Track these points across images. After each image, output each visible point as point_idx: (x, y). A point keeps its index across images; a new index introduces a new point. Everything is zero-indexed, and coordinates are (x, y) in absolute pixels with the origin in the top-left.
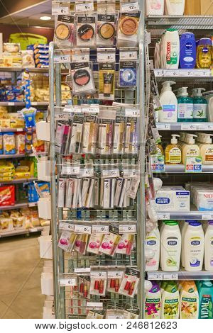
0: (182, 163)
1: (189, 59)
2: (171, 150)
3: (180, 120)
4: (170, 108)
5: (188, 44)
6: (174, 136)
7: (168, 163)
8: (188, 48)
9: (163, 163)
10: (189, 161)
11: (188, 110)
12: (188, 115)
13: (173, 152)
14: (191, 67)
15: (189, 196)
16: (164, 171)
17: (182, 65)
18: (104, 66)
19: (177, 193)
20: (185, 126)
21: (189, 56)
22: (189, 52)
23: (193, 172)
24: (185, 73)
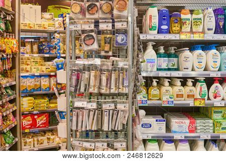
0: (160, 99)
1: (164, 27)
2: (152, 90)
3: (158, 70)
4: (151, 61)
5: (164, 16)
6: (154, 80)
7: (151, 99)
8: (164, 19)
9: (146, 99)
10: (164, 98)
11: (164, 62)
12: (164, 66)
13: (154, 91)
14: (166, 33)
15: (165, 123)
16: (147, 105)
17: (160, 31)
18: (105, 32)
19: (157, 121)
20: (162, 74)
21: (164, 25)
22: (165, 22)
23: (168, 105)
24: (162, 37)
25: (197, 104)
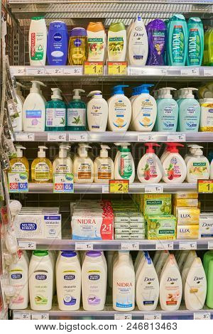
0: (51, 181)
1: (58, 54)
2: (37, 165)
3: (49, 129)
4: (35, 114)
6: (41, 148)
7: (34, 181)
9: (26, 181)
10: (57, 180)
11: (57, 117)
12: (58, 122)
13: (40, 167)
14: (61, 64)
15: (60, 221)
16: (26, 191)
17: (50, 61)
19: (46, 218)
20: (53, 137)
21: (58, 50)
22: (58, 45)
23: (63, 192)
24: (53, 71)
25: (115, 189)
